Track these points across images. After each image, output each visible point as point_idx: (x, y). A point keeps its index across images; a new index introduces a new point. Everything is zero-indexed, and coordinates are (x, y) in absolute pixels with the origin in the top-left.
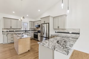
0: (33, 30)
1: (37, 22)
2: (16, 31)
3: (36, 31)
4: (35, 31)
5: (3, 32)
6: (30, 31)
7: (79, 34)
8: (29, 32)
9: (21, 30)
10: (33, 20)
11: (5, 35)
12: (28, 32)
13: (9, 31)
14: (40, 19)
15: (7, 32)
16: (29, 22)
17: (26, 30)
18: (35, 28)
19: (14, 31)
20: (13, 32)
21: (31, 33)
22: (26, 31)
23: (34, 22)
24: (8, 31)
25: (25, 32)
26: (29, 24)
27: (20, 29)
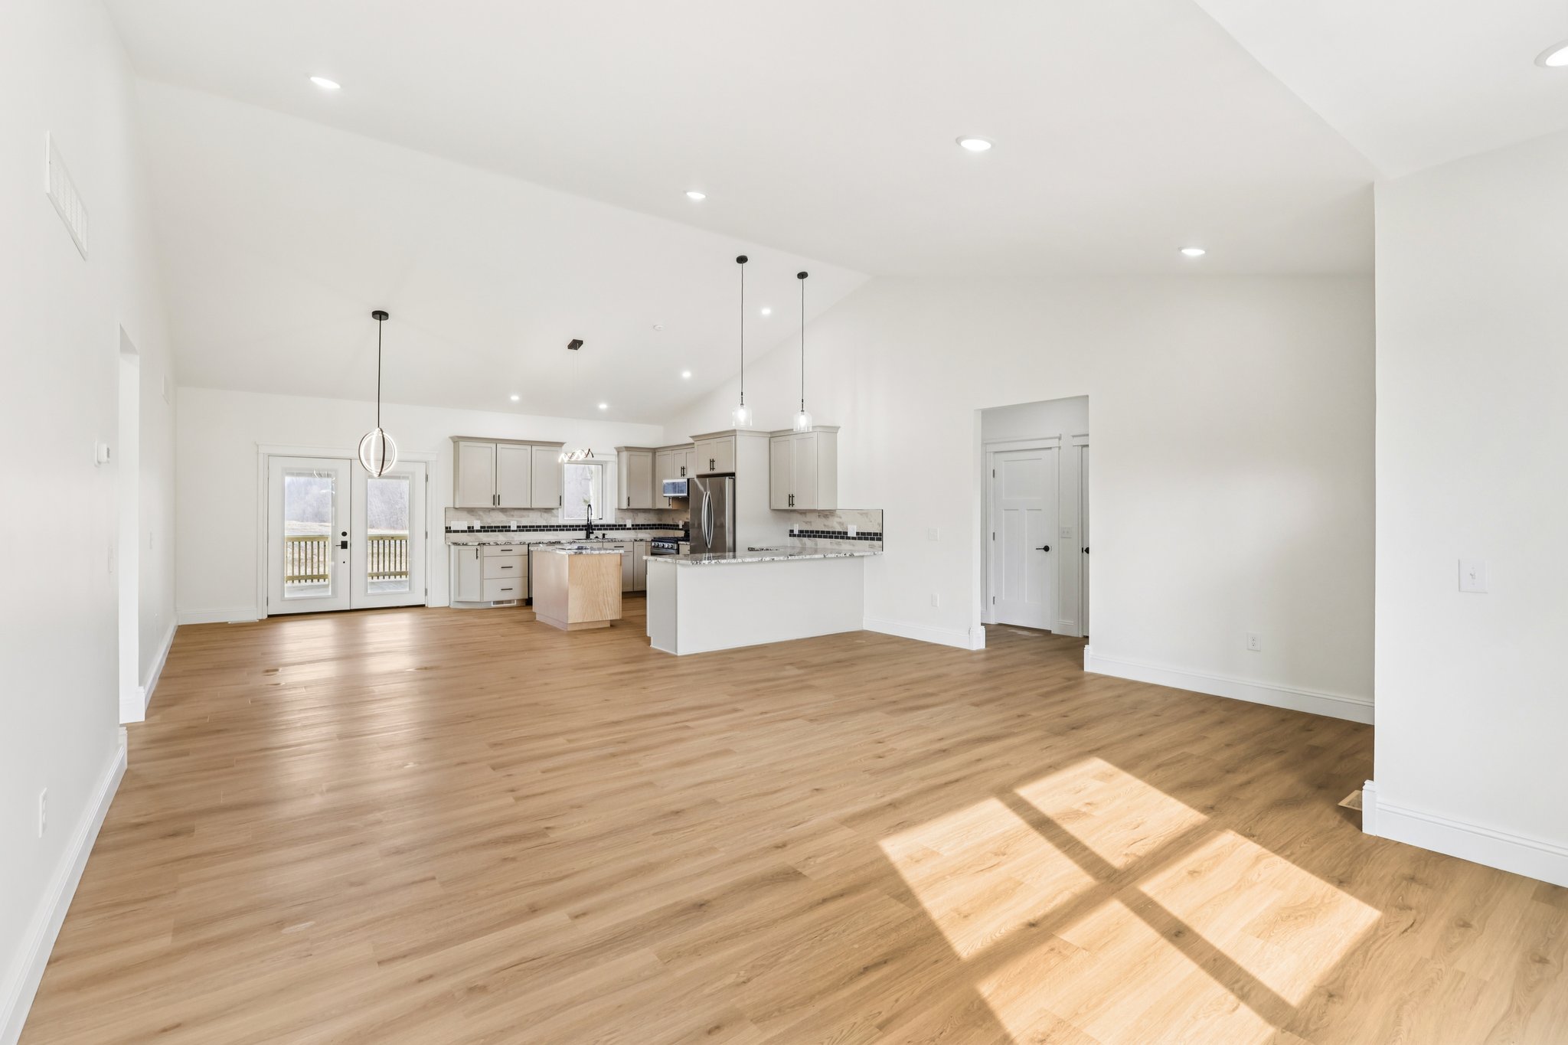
0: (652, 519)
1: (680, 459)
2: (522, 529)
3: (671, 534)
4: (660, 533)
5: (448, 530)
6: (623, 527)
7: (880, 539)
8: (612, 540)
9: (554, 522)
10: (648, 436)
11: (469, 553)
12: (610, 534)
13: (484, 529)
14: (691, 441)
15: (471, 530)
16: (619, 450)
17: (595, 519)
18: (664, 504)
19: (506, 529)
20: (503, 536)
21: (629, 546)
22: (589, 528)
23: (654, 451)
24: (478, 525)
25: (582, 534)
26: (612, 470)
27: (548, 510)
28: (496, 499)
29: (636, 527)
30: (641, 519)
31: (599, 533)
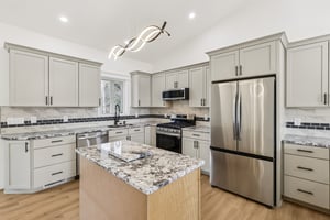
6: (134, 117)
12: (129, 122)
13: (40, 123)
15: (27, 124)
20: (56, 127)
22: (116, 119)
23: (151, 75)
24: (34, 120)
28: (49, 100)
29: (141, 117)
30: (143, 113)
31: (121, 121)
